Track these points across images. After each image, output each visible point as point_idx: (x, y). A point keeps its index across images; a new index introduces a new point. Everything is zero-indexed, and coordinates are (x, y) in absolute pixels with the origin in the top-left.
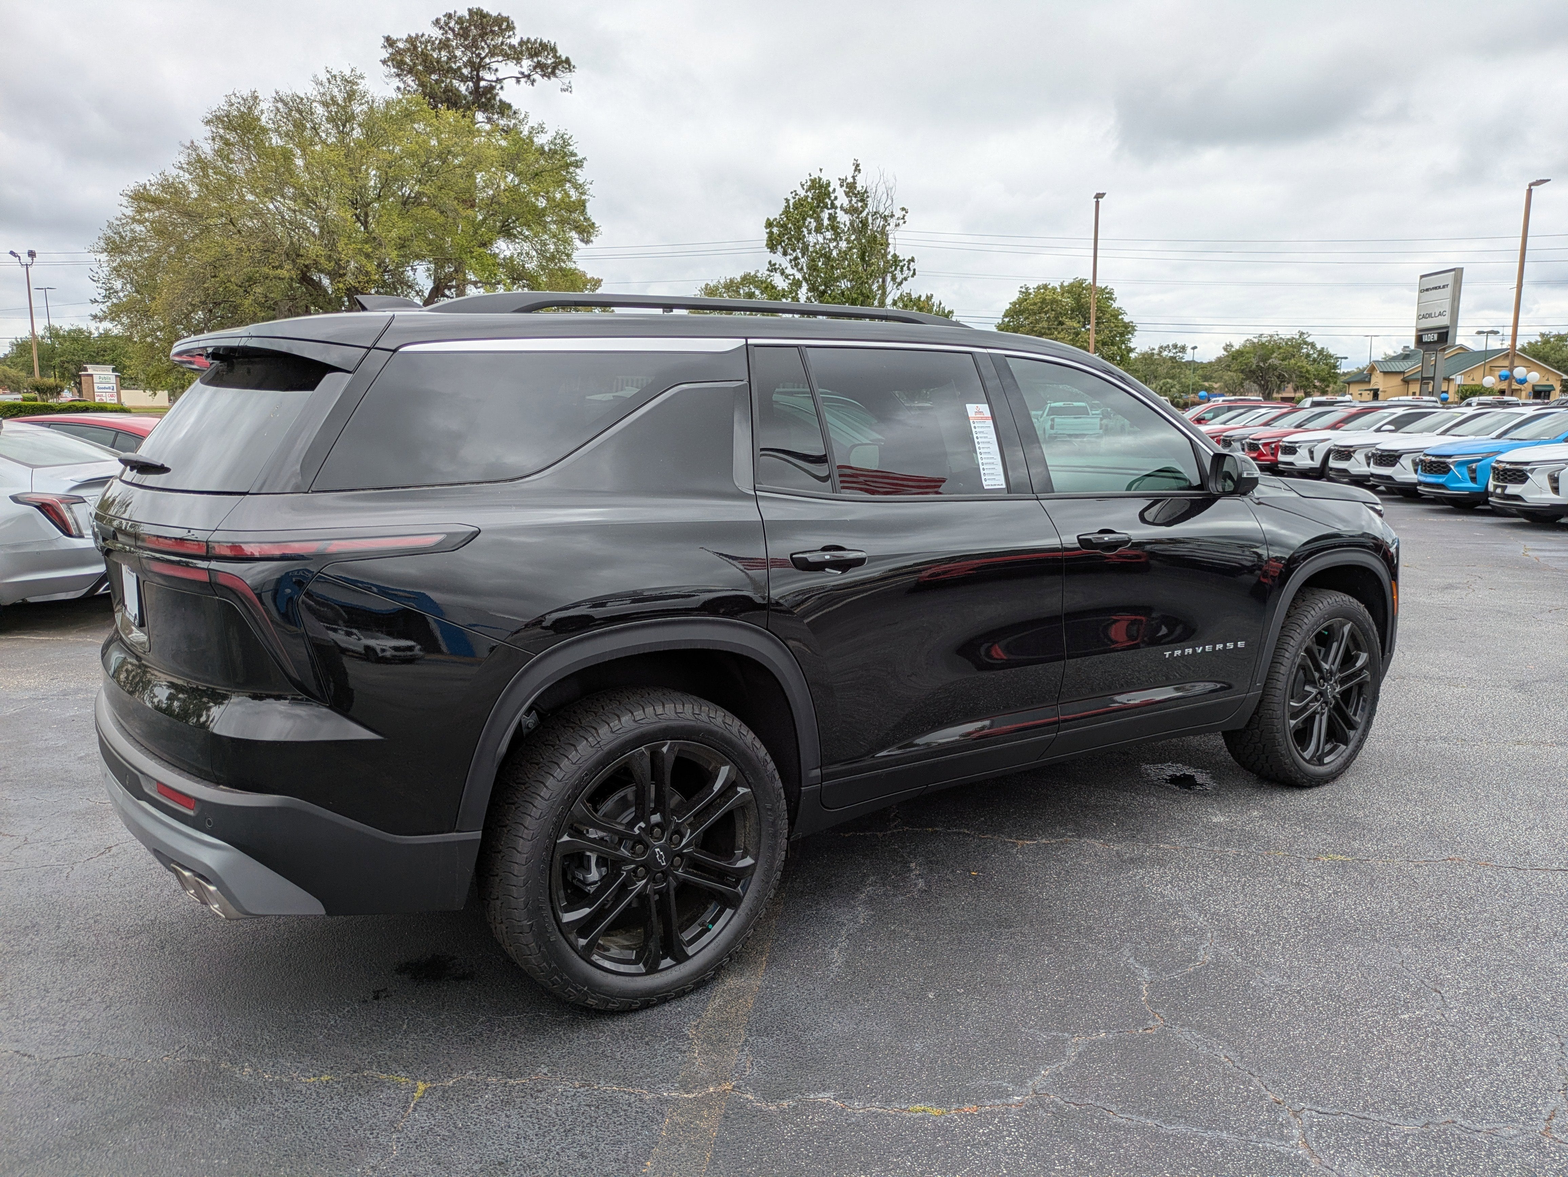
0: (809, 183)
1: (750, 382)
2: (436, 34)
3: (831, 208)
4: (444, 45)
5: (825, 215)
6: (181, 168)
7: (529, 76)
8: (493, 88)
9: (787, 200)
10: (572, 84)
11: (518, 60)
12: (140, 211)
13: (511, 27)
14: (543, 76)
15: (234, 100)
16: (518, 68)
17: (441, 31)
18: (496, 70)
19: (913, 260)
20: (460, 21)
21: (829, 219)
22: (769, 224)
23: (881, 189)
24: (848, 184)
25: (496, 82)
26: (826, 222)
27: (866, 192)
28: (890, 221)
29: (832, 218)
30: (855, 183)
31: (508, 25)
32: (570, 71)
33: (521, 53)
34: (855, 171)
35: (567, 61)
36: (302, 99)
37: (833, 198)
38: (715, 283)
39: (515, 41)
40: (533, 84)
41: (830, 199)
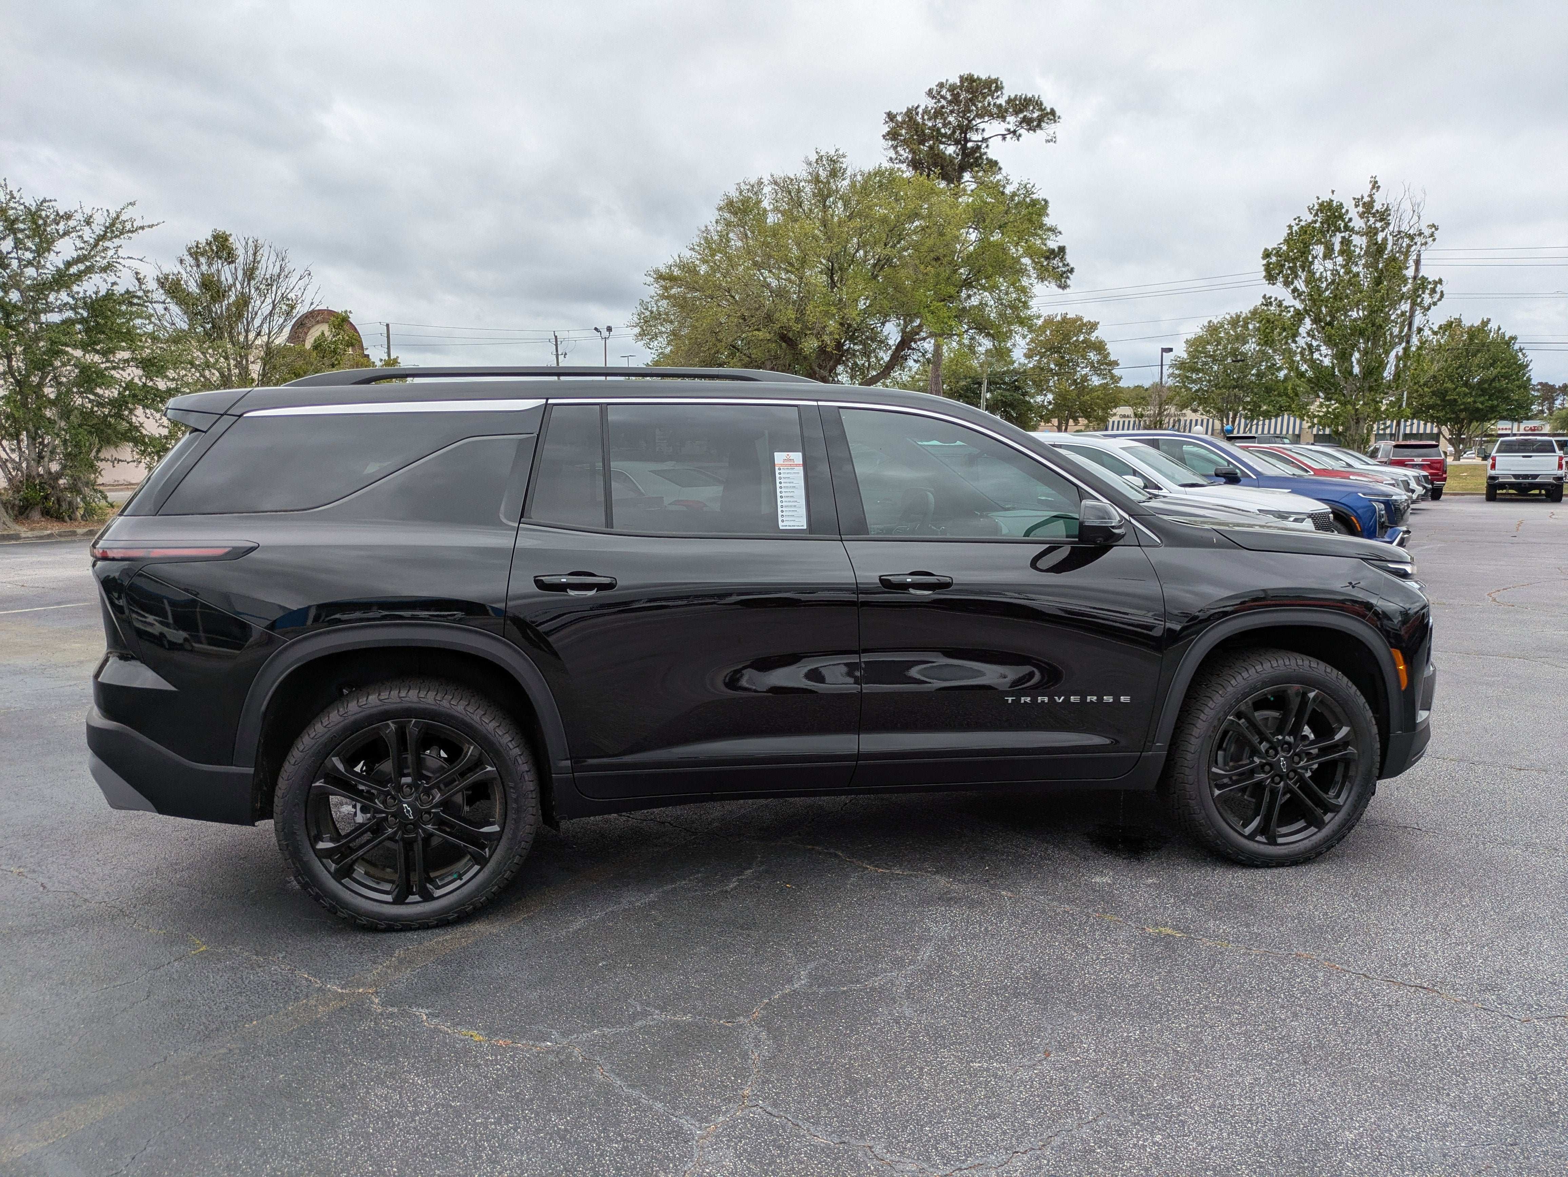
0: (1316, 207)
1: (538, 435)
2: (931, 103)
3: (1345, 232)
4: (938, 113)
5: (1337, 240)
6: (693, 249)
7: (1014, 132)
8: (979, 147)
9: (1290, 227)
10: (1057, 134)
11: (1004, 118)
12: (666, 289)
13: (999, 88)
14: (1028, 130)
15: (743, 187)
16: (1004, 126)
17: (934, 101)
18: (983, 130)
19: (1440, 281)
20: (952, 88)
21: (1342, 243)
22: (1267, 255)
23: (1406, 206)
24: (1364, 204)
25: (981, 141)
26: (1337, 247)
27: (1387, 209)
28: (1418, 239)
29: (1346, 242)
30: (1372, 201)
31: (997, 87)
32: (1055, 121)
33: (1006, 111)
34: (1373, 188)
35: (1053, 112)
36: (792, 180)
37: (1347, 220)
38: (1219, 319)
39: (1002, 101)
40: (1018, 140)
41: (1343, 220)
